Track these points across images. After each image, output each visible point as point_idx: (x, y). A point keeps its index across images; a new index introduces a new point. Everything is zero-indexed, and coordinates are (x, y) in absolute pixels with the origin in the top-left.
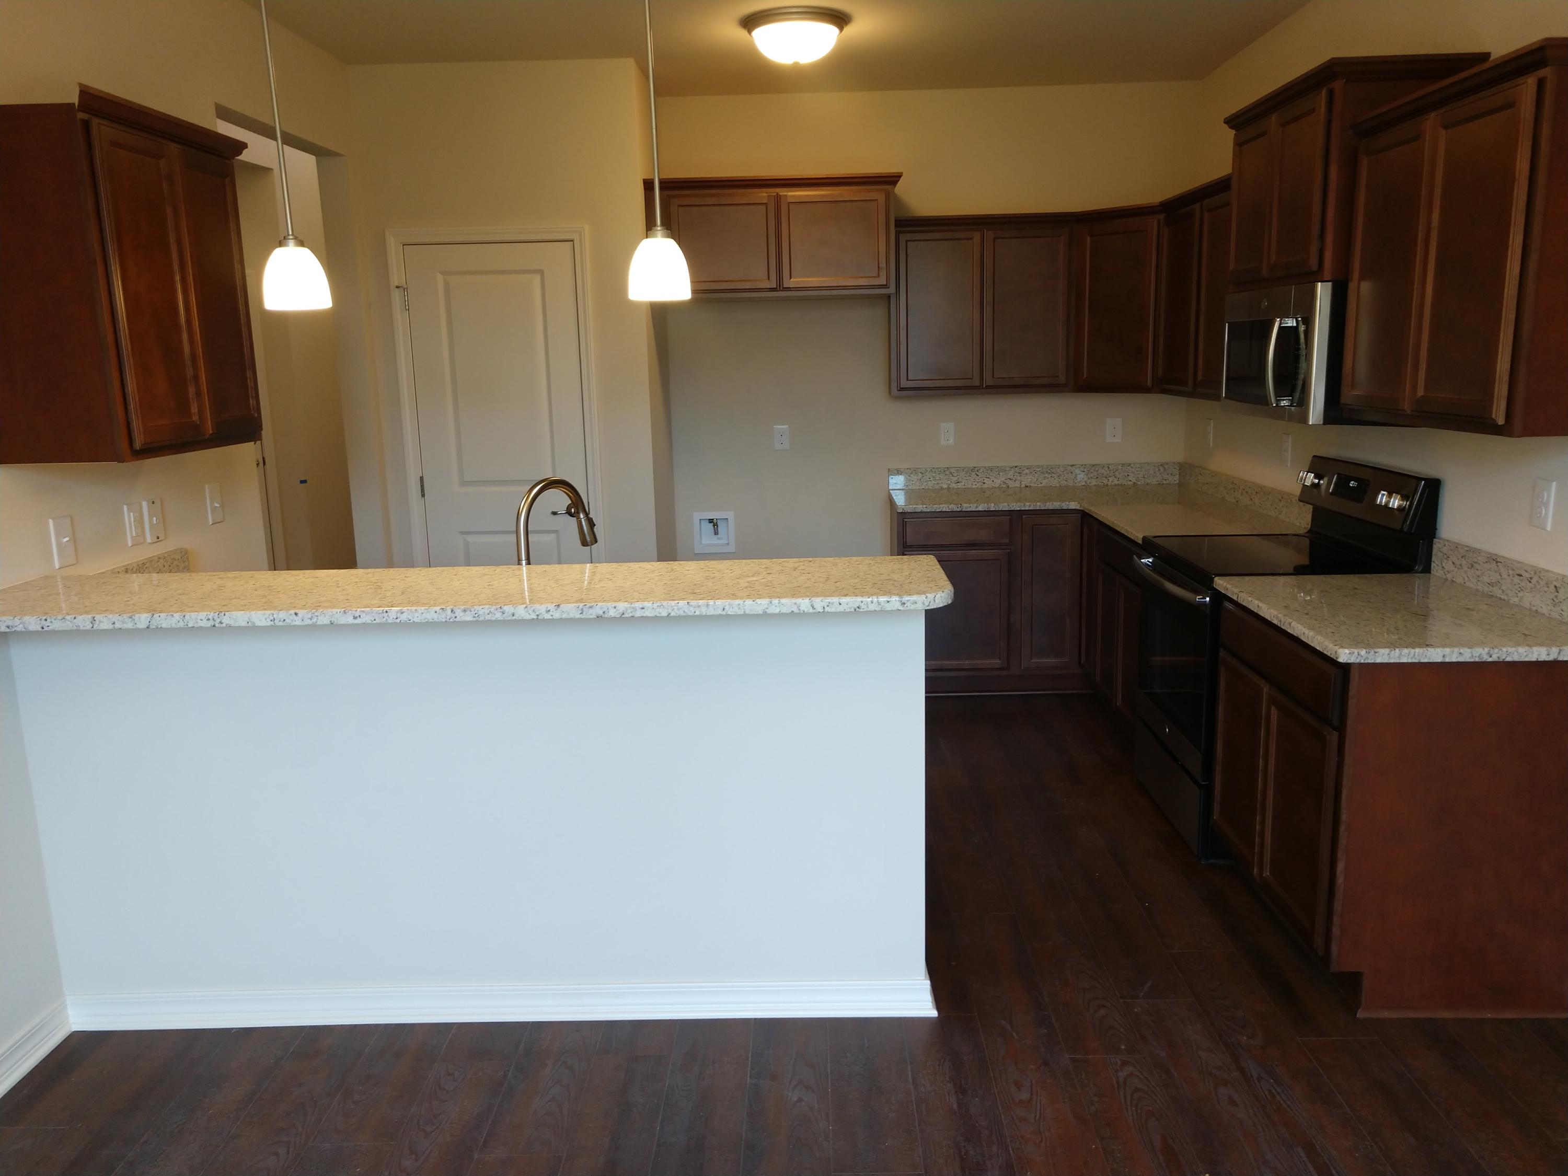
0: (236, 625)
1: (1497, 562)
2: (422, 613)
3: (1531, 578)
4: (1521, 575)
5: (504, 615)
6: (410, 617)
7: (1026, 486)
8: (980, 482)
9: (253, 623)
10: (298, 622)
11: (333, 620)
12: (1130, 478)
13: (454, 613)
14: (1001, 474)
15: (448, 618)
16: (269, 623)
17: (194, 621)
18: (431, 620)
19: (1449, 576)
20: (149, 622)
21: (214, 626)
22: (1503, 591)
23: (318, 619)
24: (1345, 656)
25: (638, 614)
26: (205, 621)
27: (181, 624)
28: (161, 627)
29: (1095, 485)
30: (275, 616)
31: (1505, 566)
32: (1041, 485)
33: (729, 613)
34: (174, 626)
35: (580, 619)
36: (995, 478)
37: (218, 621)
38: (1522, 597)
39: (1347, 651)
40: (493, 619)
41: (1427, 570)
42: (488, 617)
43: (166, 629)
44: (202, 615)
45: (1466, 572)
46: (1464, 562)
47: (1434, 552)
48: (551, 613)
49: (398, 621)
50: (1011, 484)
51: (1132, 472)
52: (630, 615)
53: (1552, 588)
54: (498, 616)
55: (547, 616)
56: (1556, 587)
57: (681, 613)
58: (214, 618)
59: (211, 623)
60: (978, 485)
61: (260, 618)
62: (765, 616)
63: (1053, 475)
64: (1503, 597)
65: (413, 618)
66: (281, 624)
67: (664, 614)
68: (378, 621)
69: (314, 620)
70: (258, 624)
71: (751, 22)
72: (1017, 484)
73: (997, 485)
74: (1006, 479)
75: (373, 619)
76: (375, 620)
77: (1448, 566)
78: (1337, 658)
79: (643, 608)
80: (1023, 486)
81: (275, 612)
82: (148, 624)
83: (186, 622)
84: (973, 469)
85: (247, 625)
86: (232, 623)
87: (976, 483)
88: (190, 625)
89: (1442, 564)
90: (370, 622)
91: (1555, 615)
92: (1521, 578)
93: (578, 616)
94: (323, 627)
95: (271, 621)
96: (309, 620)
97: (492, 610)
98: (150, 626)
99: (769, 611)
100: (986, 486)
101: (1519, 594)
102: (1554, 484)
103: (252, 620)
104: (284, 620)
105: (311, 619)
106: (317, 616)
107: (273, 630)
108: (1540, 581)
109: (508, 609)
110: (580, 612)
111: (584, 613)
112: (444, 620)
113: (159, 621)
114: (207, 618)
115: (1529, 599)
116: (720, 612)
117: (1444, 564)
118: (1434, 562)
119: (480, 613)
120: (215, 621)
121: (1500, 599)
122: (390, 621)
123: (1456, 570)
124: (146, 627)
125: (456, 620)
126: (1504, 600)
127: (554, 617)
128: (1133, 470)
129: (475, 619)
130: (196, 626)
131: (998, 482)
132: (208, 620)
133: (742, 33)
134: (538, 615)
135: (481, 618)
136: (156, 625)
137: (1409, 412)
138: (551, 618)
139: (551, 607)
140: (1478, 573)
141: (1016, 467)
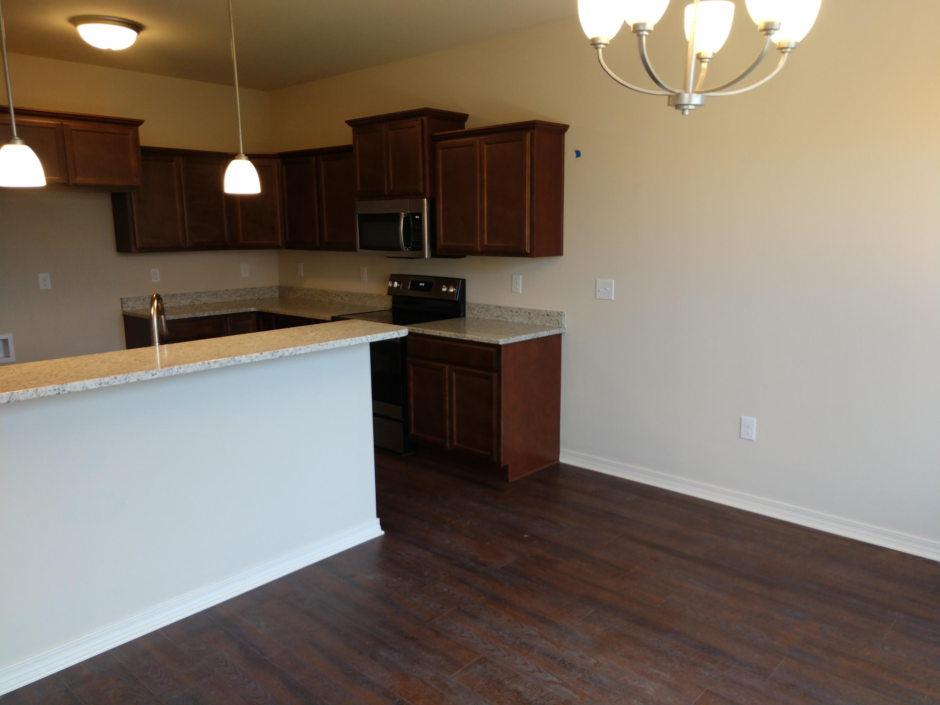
0: (75, 391)
1: (500, 308)
2: (192, 367)
3: (517, 311)
4: (512, 311)
5: (236, 362)
6: (185, 370)
7: (204, 303)
8: (179, 302)
9: (87, 388)
10: (117, 383)
11: (139, 378)
12: (256, 295)
13: (210, 364)
14: (190, 297)
15: (206, 367)
16: (98, 386)
17: (44, 392)
18: (197, 370)
19: (476, 317)
20: (10, 398)
21: (59, 393)
22: (504, 318)
23: (129, 379)
24: (502, 342)
25: (298, 353)
26: (52, 391)
27: (35, 396)
28: (19, 400)
29: (240, 300)
30: (102, 381)
31: (504, 308)
32: (212, 302)
33: (336, 347)
34: (29, 397)
35: (272, 359)
36: (187, 299)
37: (62, 390)
38: (514, 319)
39: (502, 340)
40: (230, 365)
41: (464, 316)
42: (228, 364)
43: (22, 401)
44: (50, 387)
45: (485, 314)
46: (483, 310)
47: (466, 308)
48: (258, 358)
49: (178, 373)
50: (196, 303)
51: (257, 292)
52: (295, 354)
53: (528, 313)
54: (233, 363)
55: (257, 360)
56: (529, 313)
57: (316, 350)
58: (59, 388)
59: (57, 392)
60: (177, 304)
61: (91, 384)
62: (350, 347)
63: (218, 296)
64: (505, 320)
65: (187, 370)
66: (106, 385)
67: (309, 351)
68: (166, 375)
69: (127, 380)
70: (90, 387)
71: (76, 20)
72: (199, 302)
73: (188, 304)
74: (193, 300)
75: (164, 374)
76: (165, 375)
77: (475, 312)
78: (499, 343)
79: (300, 349)
80: (202, 303)
81: (102, 379)
82: (9, 399)
83: (38, 394)
84: (174, 295)
85: (83, 390)
86: (72, 390)
87: (176, 303)
88: (41, 395)
89: (471, 312)
90: (162, 376)
91: (530, 323)
92: (512, 312)
93: (271, 358)
94: (134, 383)
95: (99, 384)
96: (124, 381)
97: (229, 360)
98: (11, 400)
99: (351, 344)
100: (181, 304)
101: (512, 318)
102: (521, 276)
103: (86, 386)
104: (108, 383)
105: (125, 380)
106: (129, 377)
107: (100, 390)
108: (522, 312)
109: (237, 358)
110: (272, 355)
111: (274, 355)
112: (204, 369)
113: (18, 396)
114: (54, 389)
115: (517, 319)
116: (332, 347)
117: (472, 312)
118: (467, 312)
119: (223, 362)
120: (59, 390)
121: (503, 321)
122: (173, 374)
123: (479, 313)
124: (7, 402)
125: (211, 368)
126: (505, 321)
127: (260, 360)
128: (257, 291)
129: (220, 366)
130: (46, 395)
131: (188, 301)
132: (55, 390)
133: (70, 26)
134: (252, 360)
135: (224, 365)
136: (15, 399)
137: (480, 251)
138: (259, 360)
139: (258, 354)
140: (491, 313)
141: (198, 293)
